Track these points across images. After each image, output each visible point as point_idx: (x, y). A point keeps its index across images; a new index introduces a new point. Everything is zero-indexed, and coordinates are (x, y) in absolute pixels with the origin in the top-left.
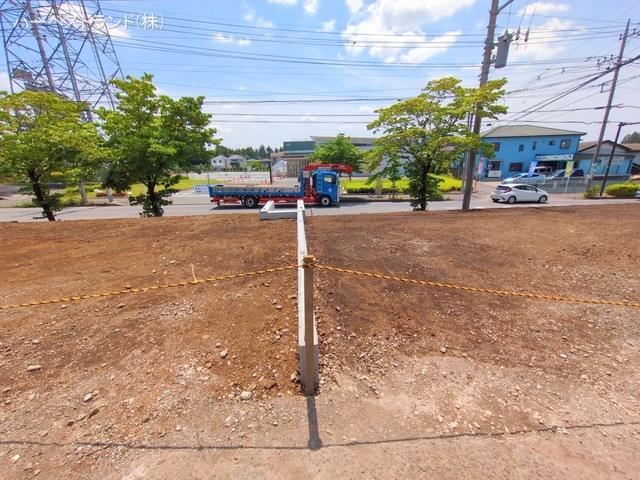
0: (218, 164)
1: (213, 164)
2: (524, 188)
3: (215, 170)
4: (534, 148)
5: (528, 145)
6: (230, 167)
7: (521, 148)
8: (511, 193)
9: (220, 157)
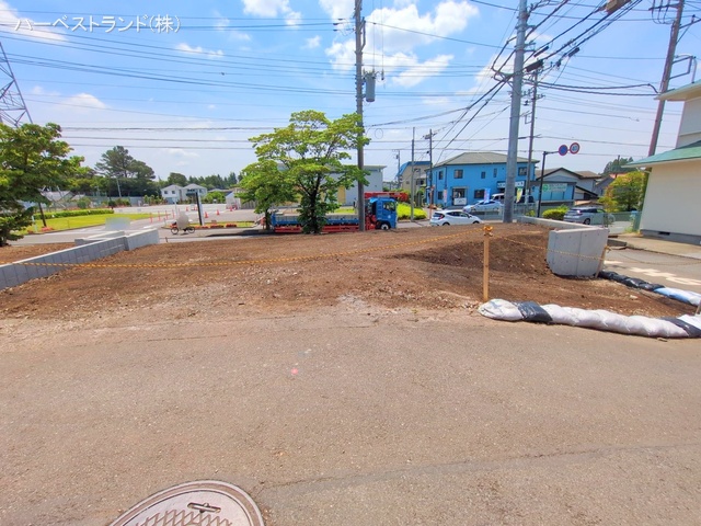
0: (170, 195)
1: (164, 196)
2: (457, 214)
3: (166, 202)
4: (495, 175)
5: (490, 173)
6: (185, 198)
7: (483, 175)
8: (445, 220)
9: (173, 187)
